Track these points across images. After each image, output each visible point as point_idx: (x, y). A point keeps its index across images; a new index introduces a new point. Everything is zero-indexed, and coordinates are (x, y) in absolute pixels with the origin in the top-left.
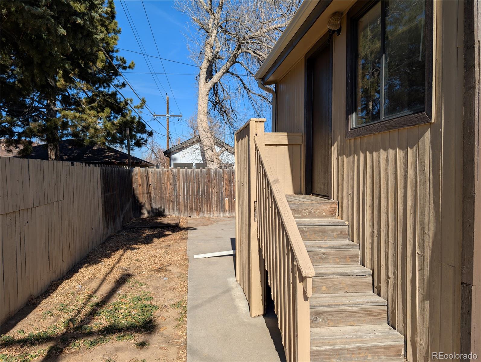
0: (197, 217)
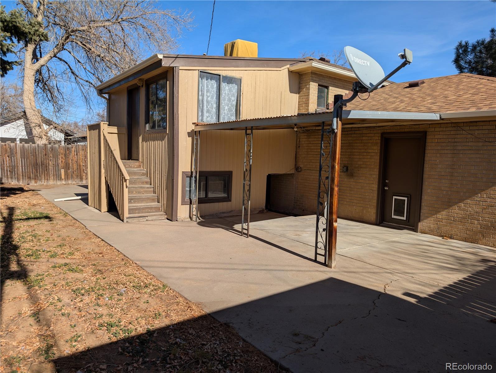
0: (35, 185)
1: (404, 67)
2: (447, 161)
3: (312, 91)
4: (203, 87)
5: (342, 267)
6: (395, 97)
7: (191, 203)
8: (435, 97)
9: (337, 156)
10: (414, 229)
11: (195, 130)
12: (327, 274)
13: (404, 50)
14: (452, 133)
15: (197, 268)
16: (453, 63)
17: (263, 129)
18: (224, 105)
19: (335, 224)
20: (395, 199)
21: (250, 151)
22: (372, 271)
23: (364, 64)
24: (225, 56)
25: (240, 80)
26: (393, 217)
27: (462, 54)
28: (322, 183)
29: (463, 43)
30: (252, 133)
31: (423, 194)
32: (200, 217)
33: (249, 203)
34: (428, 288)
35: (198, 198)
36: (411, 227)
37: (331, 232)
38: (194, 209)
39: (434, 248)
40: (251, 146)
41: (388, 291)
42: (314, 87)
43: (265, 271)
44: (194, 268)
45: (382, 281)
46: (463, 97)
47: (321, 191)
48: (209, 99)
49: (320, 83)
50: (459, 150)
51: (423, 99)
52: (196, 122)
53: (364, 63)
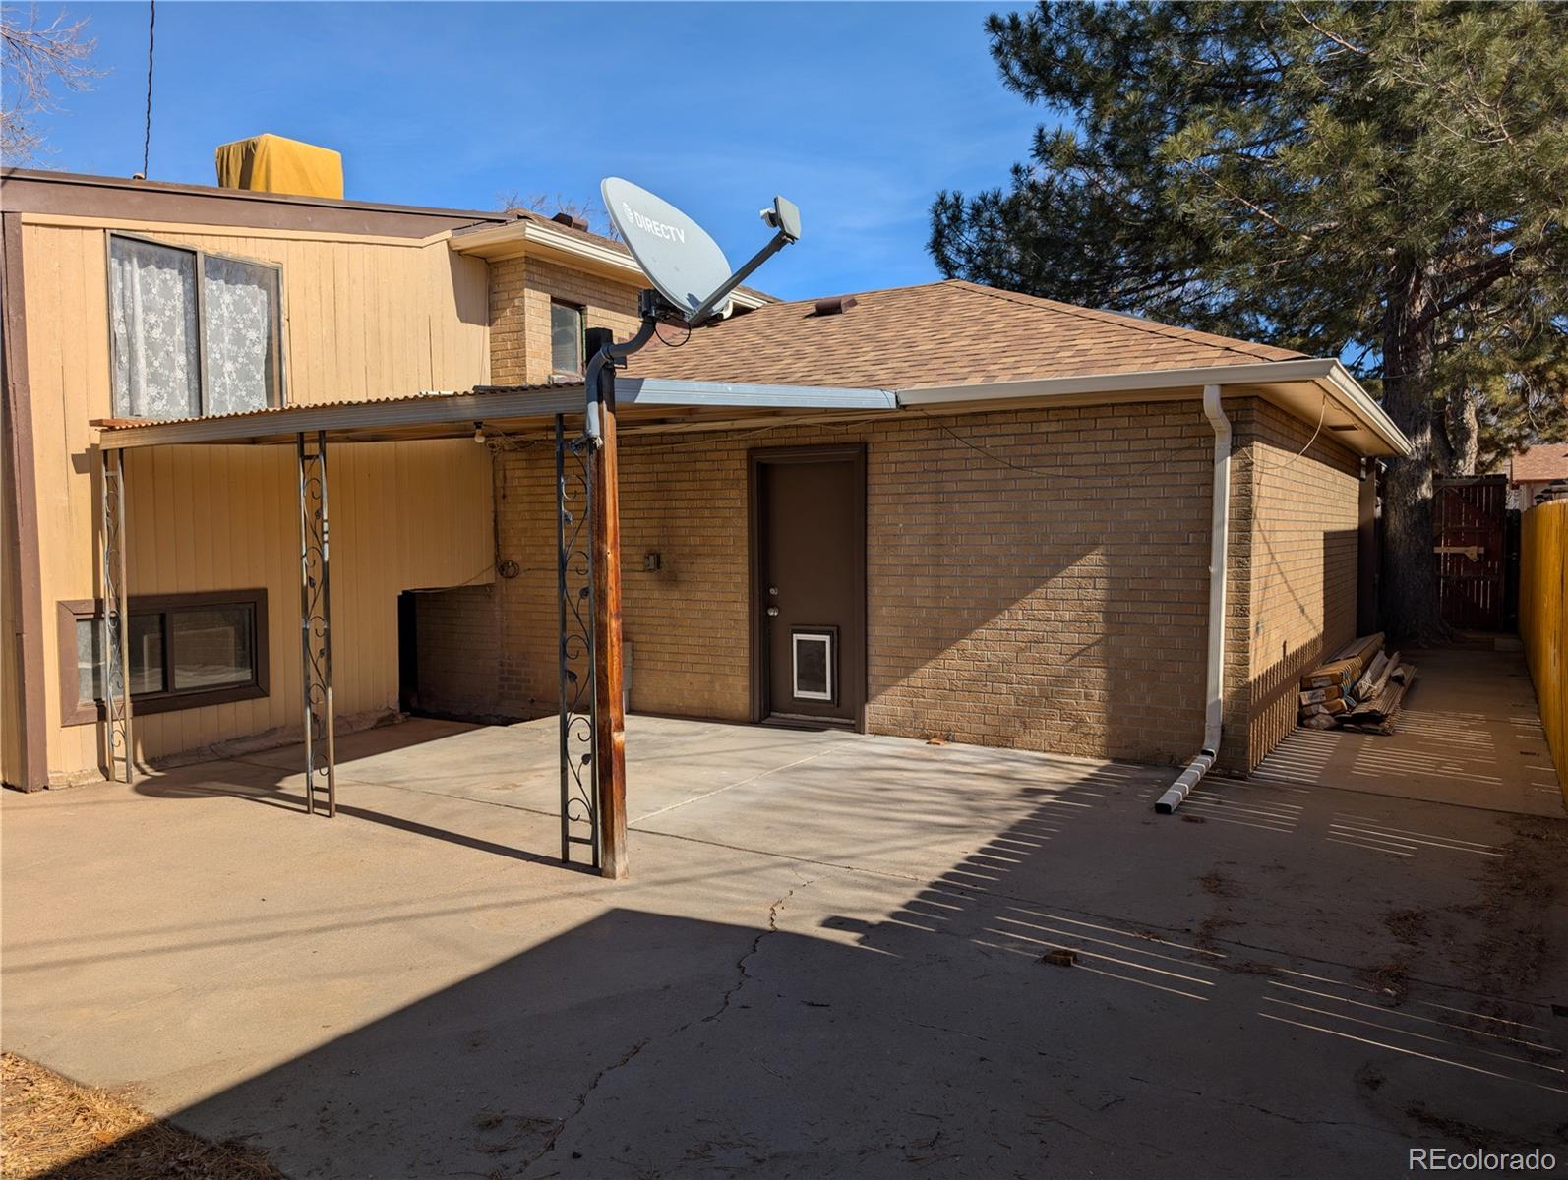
1: (779, 250)
2: (924, 525)
3: (530, 317)
4: (128, 294)
5: (647, 870)
6: (780, 344)
7: (102, 715)
8: (883, 345)
9: (610, 523)
10: (854, 724)
11: (103, 447)
12: (600, 900)
13: (776, 200)
14: (931, 445)
15: (124, 955)
16: (930, 250)
17: (373, 440)
18: (218, 356)
19: (618, 737)
20: (798, 641)
21: (319, 514)
22: (736, 868)
23: (668, 237)
24: (221, 185)
25: (273, 275)
26: (798, 694)
27: (949, 226)
28: (568, 609)
29: (950, 199)
30: (323, 452)
31: (870, 622)
32: (146, 762)
33: (330, 698)
34: (891, 892)
35: (131, 696)
36: (847, 721)
37: (607, 764)
38: (118, 737)
39: (906, 774)
40: (321, 497)
41: (782, 921)
42: (536, 306)
43: (390, 925)
44: (112, 957)
45: (764, 894)
46: (952, 345)
47: (568, 635)
48: (157, 334)
49: (558, 294)
50: (949, 492)
51: (855, 350)
52: (106, 415)
53: (667, 232)
